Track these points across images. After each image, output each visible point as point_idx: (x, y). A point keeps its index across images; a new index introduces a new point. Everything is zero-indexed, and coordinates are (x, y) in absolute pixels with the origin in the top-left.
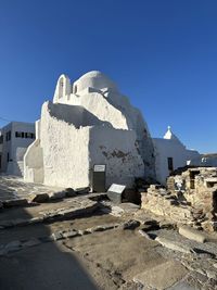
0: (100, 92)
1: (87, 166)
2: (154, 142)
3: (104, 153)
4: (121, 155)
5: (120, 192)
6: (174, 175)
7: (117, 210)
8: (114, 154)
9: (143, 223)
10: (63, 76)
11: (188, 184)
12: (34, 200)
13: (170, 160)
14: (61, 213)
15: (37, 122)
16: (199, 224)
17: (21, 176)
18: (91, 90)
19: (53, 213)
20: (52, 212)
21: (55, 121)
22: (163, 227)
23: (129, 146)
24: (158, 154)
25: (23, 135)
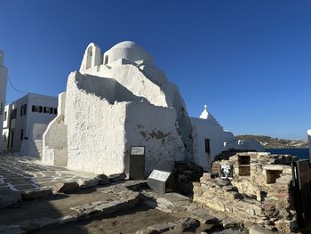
0: (135, 64)
1: (122, 148)
2: (192, 122)
3: (142, 133)
4: (160, 135)
5: (164, 180)
6: (220, 160)
7: (164, 203)
8: (153, 135)
9: (203, 222)
10: (92, 44)
11: (237, 171)
12: (61, 190)
13: (207, 141)
14: (98, 208)
15: (60, 96)
16: (272, 224)
17: (39, 158)
18: (124, 62)
19: (88, 208)
20: (87, 206)
21: (83, 95)
22: (228, 227)
23: (170, 126)
24: (196, 135)
25: (42, 109)
